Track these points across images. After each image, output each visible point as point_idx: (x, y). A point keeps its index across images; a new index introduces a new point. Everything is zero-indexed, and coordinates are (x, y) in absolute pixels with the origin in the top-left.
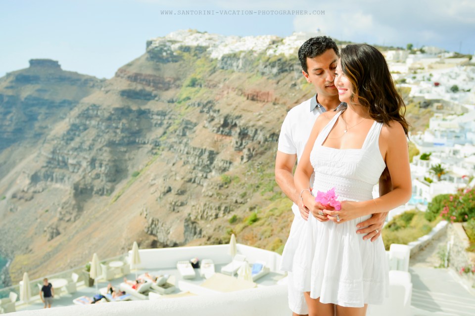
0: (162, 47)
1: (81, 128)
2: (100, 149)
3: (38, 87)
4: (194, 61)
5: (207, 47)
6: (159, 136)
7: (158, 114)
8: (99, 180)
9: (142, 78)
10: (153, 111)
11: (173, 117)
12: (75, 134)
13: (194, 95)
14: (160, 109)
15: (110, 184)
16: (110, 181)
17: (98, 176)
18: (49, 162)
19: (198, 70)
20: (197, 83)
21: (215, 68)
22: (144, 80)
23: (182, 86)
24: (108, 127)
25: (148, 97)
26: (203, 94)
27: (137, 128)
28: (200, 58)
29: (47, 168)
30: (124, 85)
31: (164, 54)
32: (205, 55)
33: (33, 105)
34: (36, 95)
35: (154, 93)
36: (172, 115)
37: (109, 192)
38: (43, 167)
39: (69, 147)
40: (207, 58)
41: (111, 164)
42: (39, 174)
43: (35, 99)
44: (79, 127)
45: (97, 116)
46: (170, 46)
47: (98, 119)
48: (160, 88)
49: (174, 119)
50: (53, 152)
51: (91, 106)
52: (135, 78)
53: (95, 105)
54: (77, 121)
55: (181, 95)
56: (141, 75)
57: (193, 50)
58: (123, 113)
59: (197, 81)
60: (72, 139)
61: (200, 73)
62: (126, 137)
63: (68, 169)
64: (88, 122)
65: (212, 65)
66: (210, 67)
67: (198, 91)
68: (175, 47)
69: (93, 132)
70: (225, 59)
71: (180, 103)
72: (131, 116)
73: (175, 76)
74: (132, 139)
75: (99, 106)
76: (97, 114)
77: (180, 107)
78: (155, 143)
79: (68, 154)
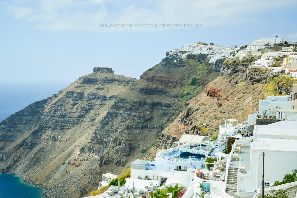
0: (175, 56)
1: (113, 115)
2: (122, 132)
3: (97, 86)
4: (197, 66)
5: (208, 55)
6: (164, 122)
7: (166, 106)
8: (118, 155)
9: (157, 79)
10: (162, 104)
11: (176, 108)
12: (109, 120)
13: (193, 91)
14: (168, 102)
15: (125, 158)
16: (125, 156)
17: (118, 151)
18: (92, 140)
19: (199, 72)
20: (196, 82)
21: (211, 70)
22: (158, 81)
23: (185, 84)
24: (129, 115)
25: (160, 93)
26: (199, 90)
27: (149, 117)
28: (202, 63)
29: (91, 144)
30: (144, 85)
31: (175, 61)
32: (205, 61)
33: (92, 99)
34: (94, 92)
35: (165, 90)
36: (175, 106)
37: (124, 164)
38: (88, 143)
39: (105, 129)
40: (207, 63)
41: (127, 143)
42: (85, 148)
43: (94, 94)
44: (112, 115)
45: (123, 107)
46: (180, 55)
47: (124, 109)
48: (169, 86)
49: (177, 110)
50: (95, 133)
51: (121, 100)
52: (152, 79)
53: (123, 99)
54: (111, 111)
55: (184, 91)
56: (156, 77)
57: (197, 57)
58: (140, 105)
59: (196, 80)
60: (107, 124)
61: (200, 74)
62: (141, 122)
63: (103, 145)
64: (118, 112)
65: (210, 68)
66: (207, 69)
67: (196, 89)
68: (184, 56)
69: (119, 119)
70: (218, 64)
71: (182, 97)
72: (147, 107)
73: (181, 77)
74: (145, 124)
75: (125, 100)
76: (124, 105)
77: (182, 100)
78: (160, 128)
79: (103, 135)
